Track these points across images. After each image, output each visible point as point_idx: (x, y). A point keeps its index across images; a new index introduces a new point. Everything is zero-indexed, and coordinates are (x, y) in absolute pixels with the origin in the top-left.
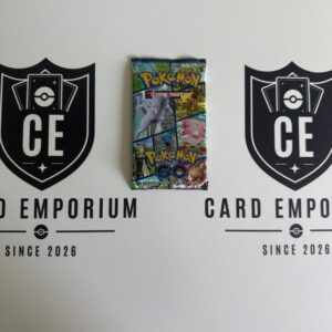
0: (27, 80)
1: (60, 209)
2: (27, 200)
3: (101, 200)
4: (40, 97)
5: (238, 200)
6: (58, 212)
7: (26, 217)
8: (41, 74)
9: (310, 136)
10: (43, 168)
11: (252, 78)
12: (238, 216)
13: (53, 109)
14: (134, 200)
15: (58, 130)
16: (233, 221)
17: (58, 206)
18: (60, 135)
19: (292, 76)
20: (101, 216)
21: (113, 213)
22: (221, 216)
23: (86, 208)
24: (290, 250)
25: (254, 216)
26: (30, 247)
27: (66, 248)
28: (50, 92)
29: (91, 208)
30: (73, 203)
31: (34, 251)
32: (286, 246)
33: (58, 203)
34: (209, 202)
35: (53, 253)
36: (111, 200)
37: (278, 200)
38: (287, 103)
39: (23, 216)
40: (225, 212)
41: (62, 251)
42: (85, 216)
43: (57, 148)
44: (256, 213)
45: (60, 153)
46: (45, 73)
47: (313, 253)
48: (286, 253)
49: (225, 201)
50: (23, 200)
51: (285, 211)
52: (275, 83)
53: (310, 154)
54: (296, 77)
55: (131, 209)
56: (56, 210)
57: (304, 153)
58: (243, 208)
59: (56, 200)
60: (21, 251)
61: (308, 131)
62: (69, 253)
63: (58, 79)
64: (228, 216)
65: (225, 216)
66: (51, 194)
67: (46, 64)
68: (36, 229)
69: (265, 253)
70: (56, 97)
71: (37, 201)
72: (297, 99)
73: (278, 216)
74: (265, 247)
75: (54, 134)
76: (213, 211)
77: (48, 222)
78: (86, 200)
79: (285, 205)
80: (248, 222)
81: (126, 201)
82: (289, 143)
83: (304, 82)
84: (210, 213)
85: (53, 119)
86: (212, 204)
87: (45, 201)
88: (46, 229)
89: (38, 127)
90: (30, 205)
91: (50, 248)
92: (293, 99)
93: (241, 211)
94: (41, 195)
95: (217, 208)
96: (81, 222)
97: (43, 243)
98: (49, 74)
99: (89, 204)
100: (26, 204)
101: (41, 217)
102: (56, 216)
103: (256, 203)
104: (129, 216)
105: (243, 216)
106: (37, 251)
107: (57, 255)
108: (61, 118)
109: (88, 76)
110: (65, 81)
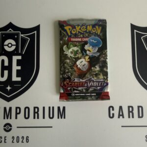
1: (20, 113)
3: (44, 108)
5: (129, 107)
6: (18, 115)
8: (8, 32)
10: (9, 88)
11: (135, 31)
12: (129, 117)
13: (15, 53)
14: (64, 108)
15: (18, 65)
17: (18, 112)
18: (19, 68)
20: (44, 118)
21: (51, 116)
22: (119, 117)
23: (35, 113)
25: (139, 117)
26: (1, 137)
27: (23, 137)
28: (13, 42)
29: (37, 113)
30: (27, 109)
31: (3, 140)
33: (18, 109)
34: (111, 109)
35: (15, 141)
36: (50, 108)
40: (121, 115)
42: (34, 118)
43: (17, 76)
44: (141, 115)
45: (19, 79)
49: (121, 108)
55: (62, 113)
56: (17, 114)
58: (132, 112)
63: (18, 35)
64: (123, 117)
65: (121, 117)
66: (14, 104)
70: (17, 45)
71: (5, 108)
75: (15, 68)
76: (113, 114)
77: (12, 121)
78: (35, 108)
80: (136, 121)
81: (59, 108)
84: (111, 116)
85: (15, 58)
86: (113, 110)
87: (10, 109)
88: (11, 126)
89: (6, 64)
91: (13, 138)
93: (131, 114)
94: (8, 105)
95: (116, 112)
96: (31, 121)
97: (9, 135)
98: (13, 32)
99: (36, 111)
101: (7, 118)
102: (16, 118)
103: (140, 108)
104: (61, 118)
105: (133, 117)
106: (5, 140)
107: (18, 142)
108: (20, 57)
109: (36, 32)
110: (22, 35)
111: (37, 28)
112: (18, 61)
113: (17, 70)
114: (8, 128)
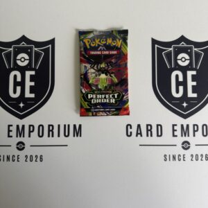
0: (12, 49)
1: (33, 131)
2: (12, 126)
3: (59, 126)
4: (20, 60)
5: (147, 125)
6: (31, 134)
7: (11, 137)
8: (21, 45)
9: (195, 83)
10: (22, 105)
11: (156, 46)
12: (147, 135)
13: (28, 68)
14: (80, 126)
15: (31, 81)
16: (145, 139)
17: (31, 130)
18: (33, 84)
19: (183, 44)
20: (59, 136)
21: (67, 134)
22: (137, 136)
23: (49, 131)
24: (182, 158)
25: (158, 136)
26: (14, 156)
27: (36, 156)
28: (26, 57)
29: (52, 131)
30: (41, 127)
31: (16, 158)
32: (179, 155)
33: (32, 128)
34: (129, 127)
35: (28, 159)
36: (65, 126)
37: (174, 126)
38: (180, 62)
39: (9, 136)
40: (139, 133)
41: (34, 159)
42: (49, 136)
43: (31, 92)
44: (160, 134)
45: (33, 96)
46: (23, 44)
47: (197, 160)
48: (179, 160)
49: (139, 126)
50: (9, 126)
51: (178, 133)
52: (171, 49)
53: (195, 95)
54: (185, 45)
55: (78, 131)
56: (30, 132)
57: (191, 94)
58: (151, 130)
59: (30, 126)
60: (8, 158)
61: (193, 80)
62: (38, 159)
63: (31, 48)
64: (141, 136)
65: (139, 136)
66: (27, 121)
67: (24, 39)
68: (18, 144)
69: (166, 160)
70: (30, 60)
71: (18, 126)
72: (186, 60)
73: (174, 136)
74: (165, 156)
76: (131, 133)
77: (25, 139)
78: (49, 126)
79: (178, 128)
80: (154, 139)
81: (75, 126)
82: (181, 88)
83: (191, 48)
84: (129, 134)
85: (28, 74)
86: (131, 128)
87: (23, 126)
88: (24, 144)
89: (19, 79)
90: (14, 129)
91: (26, 156)
92: (183, 60)
93: (149, 132)
94: (20, 122)
95: (134, 130)
96: (46, 140)
97: (22, 154)
98: (26, 45)
99: (51, 128)
100: (11, 128)
101: (20, 136)
102: (29, 136)
103: (159, 127)
104: (77, 136)
105: (151, 136)
106: (18, 158)
107: (31, 161)
108: (33, 73)
109: (50, 46)
110: (36, 49)
111: (52, 42)
112: (31, 76)
113: (31, 87)
114: (21, 146)
